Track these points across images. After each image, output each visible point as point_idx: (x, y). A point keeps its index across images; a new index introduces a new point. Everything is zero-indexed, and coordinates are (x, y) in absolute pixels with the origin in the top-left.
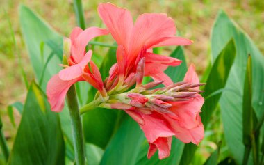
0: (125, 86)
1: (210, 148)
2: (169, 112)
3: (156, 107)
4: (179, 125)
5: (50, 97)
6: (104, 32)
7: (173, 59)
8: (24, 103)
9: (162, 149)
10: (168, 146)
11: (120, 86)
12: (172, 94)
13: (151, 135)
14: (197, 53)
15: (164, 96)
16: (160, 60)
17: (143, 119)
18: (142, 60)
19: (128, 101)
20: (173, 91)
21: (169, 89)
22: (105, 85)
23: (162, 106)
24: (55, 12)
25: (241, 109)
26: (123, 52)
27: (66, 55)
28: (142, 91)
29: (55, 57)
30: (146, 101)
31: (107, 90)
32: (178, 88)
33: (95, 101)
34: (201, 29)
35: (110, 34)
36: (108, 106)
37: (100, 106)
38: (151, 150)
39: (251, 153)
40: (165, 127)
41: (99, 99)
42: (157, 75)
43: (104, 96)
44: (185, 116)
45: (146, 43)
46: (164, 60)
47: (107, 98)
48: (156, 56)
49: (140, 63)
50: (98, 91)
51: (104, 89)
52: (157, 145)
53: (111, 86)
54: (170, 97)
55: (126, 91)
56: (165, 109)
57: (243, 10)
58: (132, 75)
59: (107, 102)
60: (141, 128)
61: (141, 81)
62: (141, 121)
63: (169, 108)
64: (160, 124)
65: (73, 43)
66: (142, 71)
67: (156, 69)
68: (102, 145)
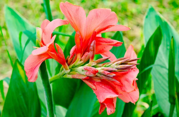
0: (81, 62)
1: (143, 106)
2: (114, 80)
3: (104, 77)
4: (121, 89)
5: (27, 71)
6: (65, 22)
7: (116, 41)
8: (10, 78)
9: (109, 107)
10: (113, 105)
11: (78, 62)
12: (116, 66)
13: (101, 97)
14: (132, 39)
15: (110, 68)
16: (107, 42)
17: (95, 85)
18: (93, 42)
19: (84, 73)
20: (117, 64)
21: (114, 63)
22: (67, 61)
23: (108, 75)
24: (30, 12)
25: (167, 78)
26: (80, 37)
27: (38, 40)
28: (94, 65)
29: (31, 42)
30: (97, 72)
31: (69, 65)
32: (120, 62)
33: (60, 73)
34: (135, 21)
35: (70, 24)
36: (70, 77)
37: (64, 77)
38: (101, 108)
39: (175, 109)
40: (111, 91)
41: (63, 71)
42: (105, 53)
43: (66, 69)
44: (125, 83)
45: (96, 30)
46: (109, 42)
47: (69, 71)
48: (104, 39)
49: (92, 44)
50: (62, 66)
51: (66, 64)
52: (105, 104)
53: (72, 62)
54: (114, 69)
55: (83, 65)
56: (111, 78)
57: (164, 7)
58: (87, 53)
59: (69, 74)
60: (94, 92)
61: (93, 57)
62: (94, 87)
63: (114, 77)
64: (108, 89)
65: (44, 31)
66: (94, 50)
67: (104, 49)
68: (66, 106)
